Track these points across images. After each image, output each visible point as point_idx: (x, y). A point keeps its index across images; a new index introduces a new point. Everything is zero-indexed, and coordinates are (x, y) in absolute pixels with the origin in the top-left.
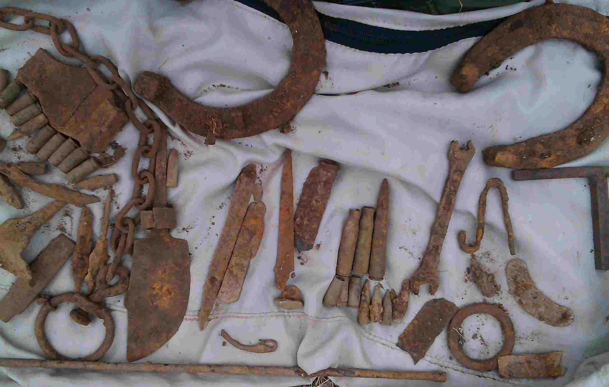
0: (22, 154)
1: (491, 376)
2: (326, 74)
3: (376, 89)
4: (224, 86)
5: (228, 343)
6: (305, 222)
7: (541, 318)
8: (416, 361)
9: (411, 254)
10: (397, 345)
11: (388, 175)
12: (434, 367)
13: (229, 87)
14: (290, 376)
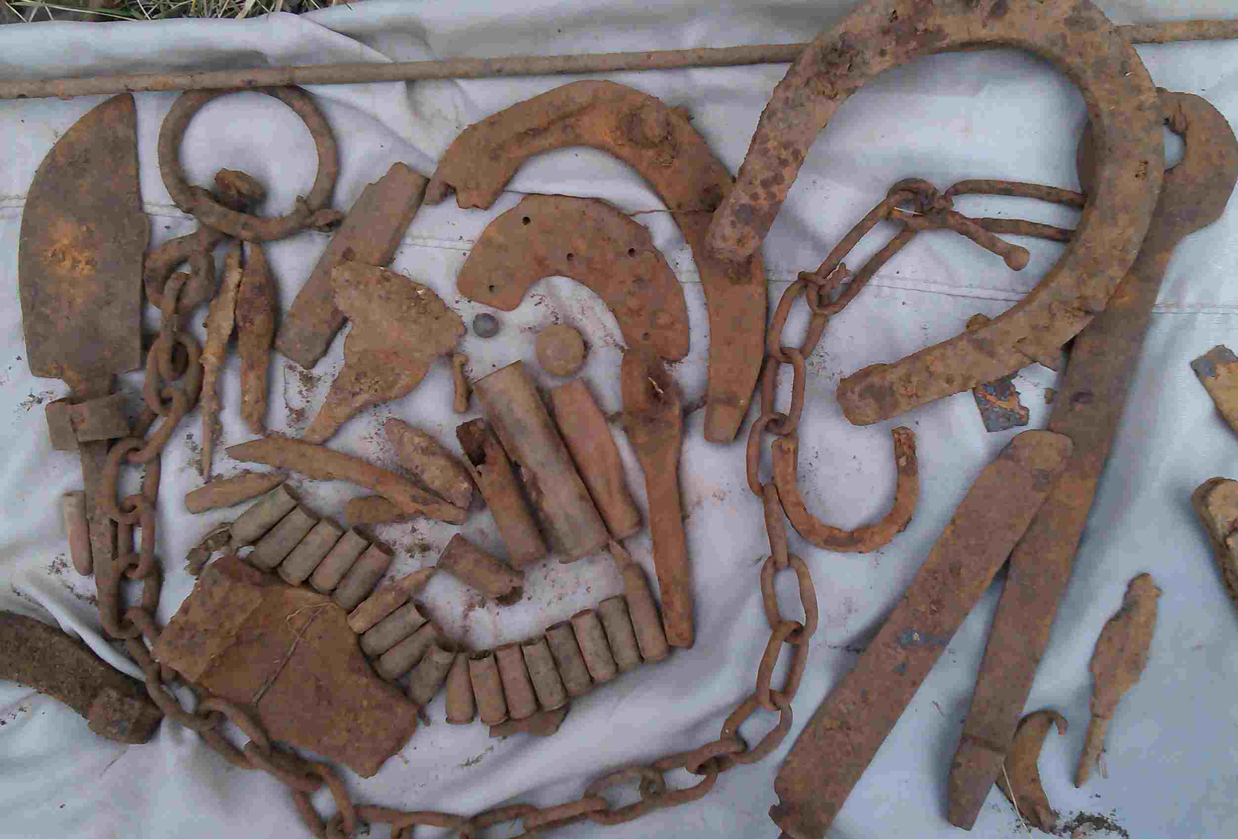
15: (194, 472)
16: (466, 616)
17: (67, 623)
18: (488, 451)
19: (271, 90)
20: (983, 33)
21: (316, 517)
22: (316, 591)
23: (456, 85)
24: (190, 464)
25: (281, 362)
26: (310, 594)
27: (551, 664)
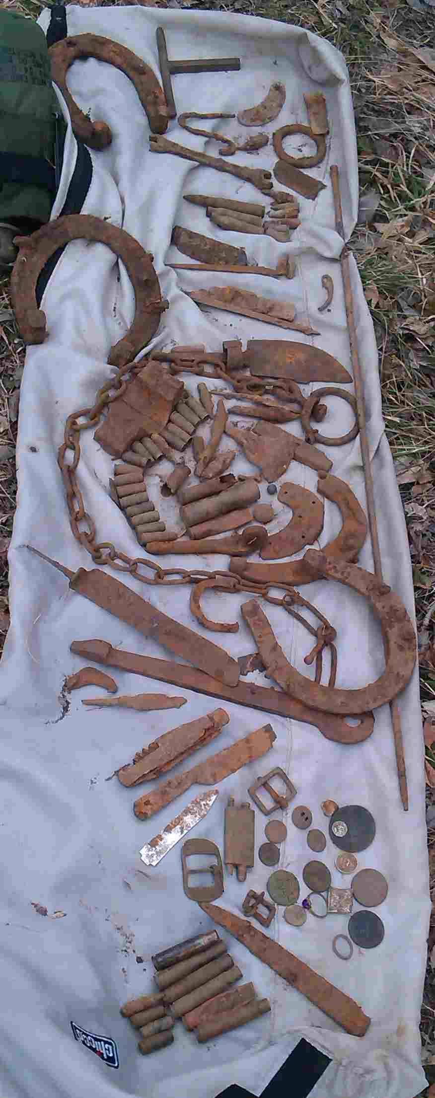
0: (187, 458)
1: (329, 141)
2: (106, 218)
3: (117, 184)
4: (115, 308)
5: (329, 308)
6: (224, 255)
7: (281, 106)
8: (324, 187)
9: (241, 187)
10: (314, 199)
11: (180, 196)
12: (327, 175)
13: (115, 304)
14: (348, 263)
15: (213, 388)
16: (157, 475)
17: (155, 341)
18: (225, 484)
19: (357, 424)
20: (392, 643)
21: (196, 426)
22: (167, 424)
23: (362, 482)
24: (215, 387)
25: (255, 421)
26: (166, 422)
27: (139, 501)
